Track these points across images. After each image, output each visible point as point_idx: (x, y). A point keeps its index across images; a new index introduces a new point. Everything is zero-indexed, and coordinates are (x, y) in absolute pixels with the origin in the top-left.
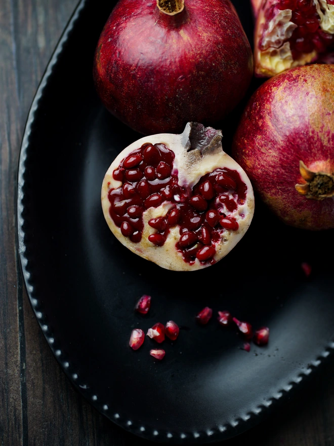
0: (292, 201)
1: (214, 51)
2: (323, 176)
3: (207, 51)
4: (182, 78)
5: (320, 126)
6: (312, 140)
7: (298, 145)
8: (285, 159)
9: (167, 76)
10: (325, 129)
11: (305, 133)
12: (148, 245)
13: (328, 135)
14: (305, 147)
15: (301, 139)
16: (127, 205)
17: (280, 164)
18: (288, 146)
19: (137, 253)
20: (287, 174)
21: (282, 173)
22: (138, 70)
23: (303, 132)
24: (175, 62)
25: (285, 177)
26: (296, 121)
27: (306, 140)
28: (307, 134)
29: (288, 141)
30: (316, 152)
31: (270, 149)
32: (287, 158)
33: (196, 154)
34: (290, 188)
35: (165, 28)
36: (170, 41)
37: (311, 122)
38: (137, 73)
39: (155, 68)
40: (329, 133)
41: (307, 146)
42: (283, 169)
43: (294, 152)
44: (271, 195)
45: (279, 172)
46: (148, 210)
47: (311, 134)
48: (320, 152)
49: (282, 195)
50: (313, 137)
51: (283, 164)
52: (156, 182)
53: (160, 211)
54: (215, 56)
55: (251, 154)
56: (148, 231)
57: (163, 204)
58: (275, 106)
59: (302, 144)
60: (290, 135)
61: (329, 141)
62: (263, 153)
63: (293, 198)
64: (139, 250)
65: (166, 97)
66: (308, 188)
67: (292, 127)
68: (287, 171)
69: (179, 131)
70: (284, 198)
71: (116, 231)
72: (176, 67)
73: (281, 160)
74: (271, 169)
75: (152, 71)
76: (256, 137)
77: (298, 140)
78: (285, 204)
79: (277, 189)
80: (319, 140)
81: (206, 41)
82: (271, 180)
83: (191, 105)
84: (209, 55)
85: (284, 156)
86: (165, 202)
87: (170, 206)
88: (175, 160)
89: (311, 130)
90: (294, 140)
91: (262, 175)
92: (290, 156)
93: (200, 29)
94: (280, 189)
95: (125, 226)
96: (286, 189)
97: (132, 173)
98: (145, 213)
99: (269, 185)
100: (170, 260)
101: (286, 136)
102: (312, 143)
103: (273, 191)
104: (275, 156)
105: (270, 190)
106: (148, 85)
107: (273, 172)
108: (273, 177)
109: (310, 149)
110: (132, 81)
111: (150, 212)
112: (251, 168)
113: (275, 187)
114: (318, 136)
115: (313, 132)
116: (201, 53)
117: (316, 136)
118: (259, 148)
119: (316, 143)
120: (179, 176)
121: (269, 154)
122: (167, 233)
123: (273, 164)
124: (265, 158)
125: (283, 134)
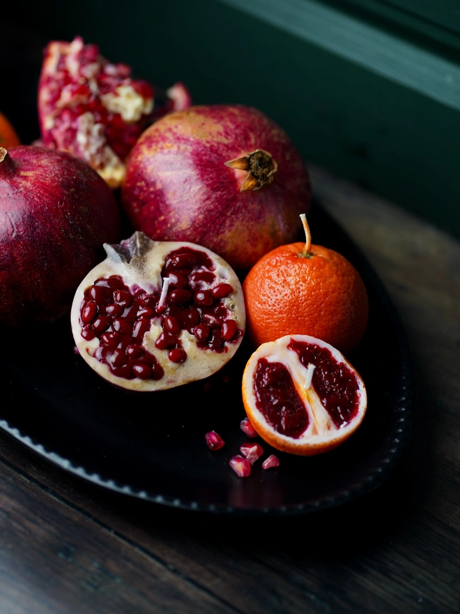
0: (250, 217)
1: (64, 167)
2: (253, 155)
3: (59, 171)
4: (61, 204)
5: (208, 134)
6: (214, 148)
7: (208, 161)
8: (211, 182)
9: (48, 210)
10: (214, 134)
11: (203, 148)
12: (174, 370)
13: (221, 135)
14: (215, 158)
15: (205, 155)
16: (122, 351)
17: (211, 189)
18: (202, 170)
19: (171, 386)
20: (224, 193)
21: (220, 195)
22: (17, 228)
23: (200, 149)
24: (42, 194)
25: (225, 196)
26: (186, 148)
27: (210, 153)
28: (205, 147)
29: (197, 165)
30: (227, 154)
31: (190, 189)
32: (211, 178)
33: (138, 259)
34: (238, 205)
35: (5, 180)
36: (20, 185)
37: (197, 138)
38: (18, 231)
39: (31, 213)
40: (219, 133)
41: (215, 155)
42: (218, 191)
43: (211, 168)
44: (230, 231)
45: (216, 198)
46: (144, 338)
47: (208, 145)
48: (230, 151)
49: (237, 218)
50: (212, 146)
51: (213, 187)
52: (126, 312)
53: (155, 331)
54: (68, 171)
55: (179, 215)
56: (162, 357)
57: (151, 323)
58: (156, 161)
59: (210, 157)
60: (194, 161)
61: (227, 138)
62: (187, 200)
63: (249, 213)
64: (170, 382)
65: (63, 231)
66: (253, 176)
67: (189, 154)
68: (222, 189)
69: (103, 256)
70: (242, 221)
71: (136, 385)
72: (47, 197)
73: (208, 186)
74: (208, 202)
75: (30, 217)
76: (168, 199)
77: (204, 158)
78: (248, 227)
79: (229, 217)
80: (219, 143)
81: (50, 164)
82: (217, 213)
83: (88, 227)
84: (64, 172)
85: (207, 180)
86: (152, 320)
87: (159, 321)
88: (124, 280)
89: (204, 142)
90: (201, 160)
91: (205, 218)
92: (211, 175)
93: (35, 161)
94: (232, 214)
95: (139, 369)
96: (236, 208)
97: (97, 323)
98: (145, 344)
99: (219, 220)
100: (205, 364)
101: (191, 164)
102: (216, 150)
103: (228, 223)
104: (200, 188)
105: (225, 226)
106: (37, 233)
107: (212, 203)
108: (216, 207)
109: (220, 155)
110: (20, 243)
111: (148, 339)
112: (191, 226)
113: (227, 217)
114: (215, 142)
115: (208, 142)
116: (56, 175)
117: (213, 143)
118: (180, 201)
119: (219, 148)
120: (142, 286)
121: (194, 193)
122: (180, 343)
123: (206, 197)
124: (194, 201)
125: (188, 166)
